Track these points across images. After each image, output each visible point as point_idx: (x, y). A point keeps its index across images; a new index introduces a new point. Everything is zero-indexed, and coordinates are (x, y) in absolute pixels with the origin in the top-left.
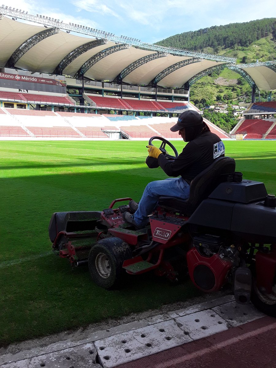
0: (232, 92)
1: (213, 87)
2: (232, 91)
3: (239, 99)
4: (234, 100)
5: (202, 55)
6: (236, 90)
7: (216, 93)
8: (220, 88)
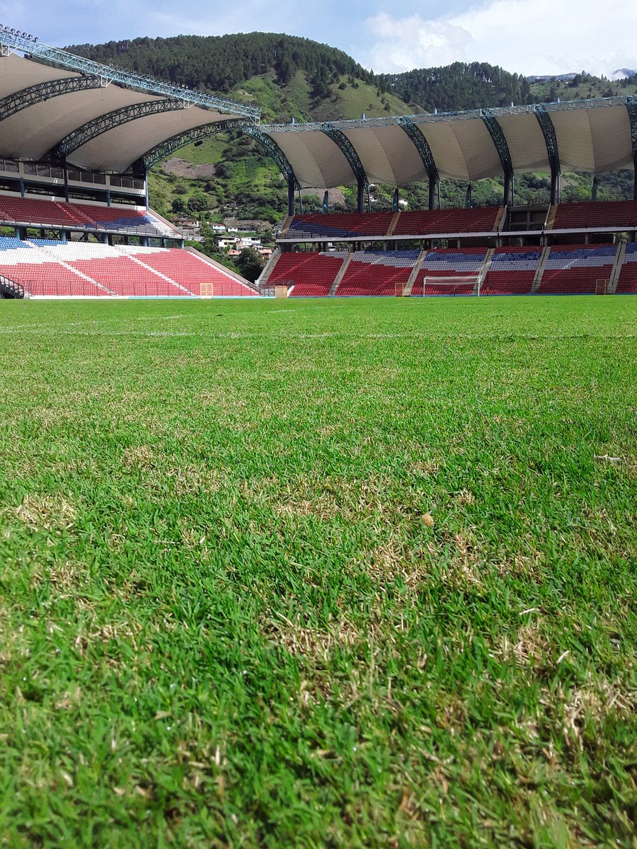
0: (205, 194)
1: (162, 180)
2: (206, 191)
3: (222, 210)
4: (212, 212)
5: (185, 95)
6: (214, 189)
7: (169, 195)
8: (176, 184)
